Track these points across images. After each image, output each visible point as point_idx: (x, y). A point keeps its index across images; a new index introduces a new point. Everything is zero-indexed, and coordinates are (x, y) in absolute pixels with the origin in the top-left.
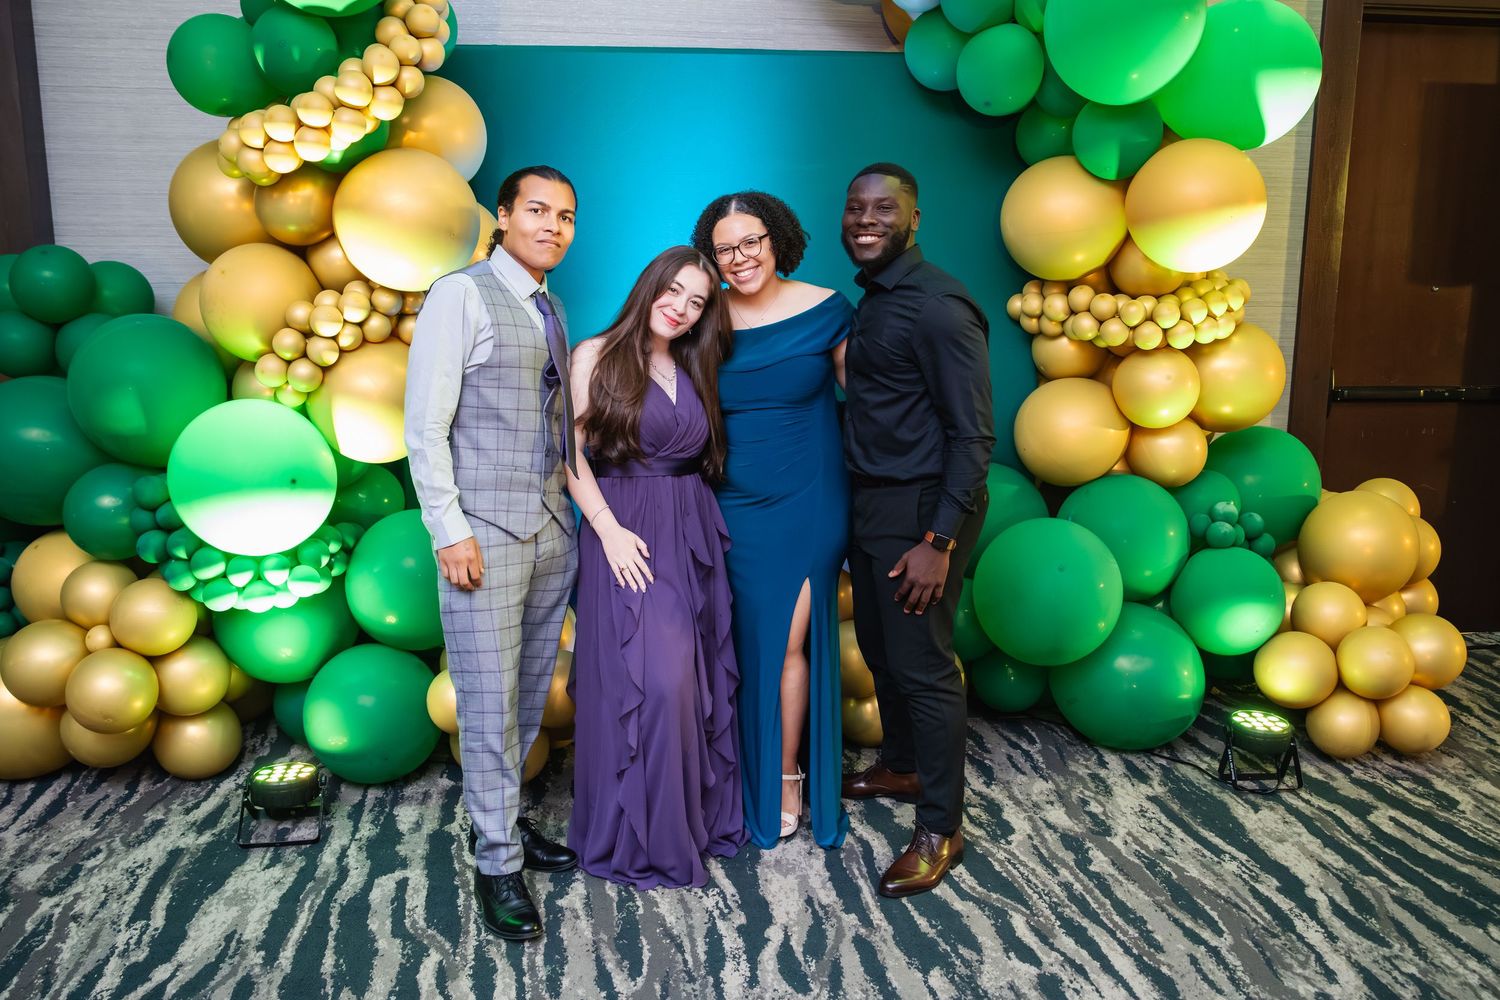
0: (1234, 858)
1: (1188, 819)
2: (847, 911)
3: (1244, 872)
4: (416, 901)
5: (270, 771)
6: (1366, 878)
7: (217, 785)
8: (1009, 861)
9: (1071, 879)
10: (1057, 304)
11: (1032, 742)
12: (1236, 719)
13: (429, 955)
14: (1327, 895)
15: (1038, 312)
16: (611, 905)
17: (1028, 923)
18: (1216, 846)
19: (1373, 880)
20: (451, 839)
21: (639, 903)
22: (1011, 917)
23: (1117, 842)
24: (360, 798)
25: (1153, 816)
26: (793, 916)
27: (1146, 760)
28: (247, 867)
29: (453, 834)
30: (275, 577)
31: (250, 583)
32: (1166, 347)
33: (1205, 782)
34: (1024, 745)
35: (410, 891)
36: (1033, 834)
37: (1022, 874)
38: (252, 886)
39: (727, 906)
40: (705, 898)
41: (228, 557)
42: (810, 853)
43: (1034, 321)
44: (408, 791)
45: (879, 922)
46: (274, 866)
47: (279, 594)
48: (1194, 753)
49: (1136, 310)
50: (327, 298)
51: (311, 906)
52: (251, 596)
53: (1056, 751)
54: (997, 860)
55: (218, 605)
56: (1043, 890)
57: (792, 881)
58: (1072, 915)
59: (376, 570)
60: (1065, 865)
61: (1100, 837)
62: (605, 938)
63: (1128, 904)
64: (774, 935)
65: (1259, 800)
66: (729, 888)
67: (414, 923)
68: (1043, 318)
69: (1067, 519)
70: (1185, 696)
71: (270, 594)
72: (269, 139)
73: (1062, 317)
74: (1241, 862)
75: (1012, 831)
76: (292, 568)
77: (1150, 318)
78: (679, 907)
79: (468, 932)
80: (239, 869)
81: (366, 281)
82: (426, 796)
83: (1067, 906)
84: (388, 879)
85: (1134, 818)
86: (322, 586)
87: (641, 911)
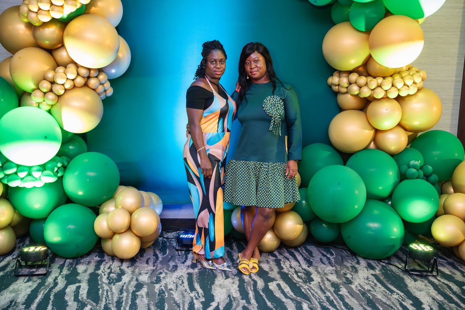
0: (398, 294)
1: (385, 281)
2: (242, 299)
3: (400, 298)
4: (84, 293)
5: (29, 249)
6: (450, 304)
7: (5, 258)
8: (308, 289)
9: (330, 295)
10: (344, 81)
11: (332, 255)
12: (411, 246)
13: (87, 306)
14: (430, 307)
15: (338, 83)
16: (156, 294)
17: (308, 306)
18: (393, 290)
19: (453, 305)
20: (98, 275)
21: (166, 294)
22: (303, 304)
23: (353, 286)
24: (63, 263)
25: (371, 280)
26: (222, 299)
27: (377, 263)
28: (18, 282)
29: (99, 273)
30: (36, 174)
31: (26, 176)
32: (386, 98)
33: (399, 271)
34: (328, 256)
35: (81, 289)
36: (320, 282)
37: (312, 293)
38: (20, 288)
39: (198, 296)
40: (191, 294)
41: (18, 166)
42: (233, 283)
43: (337, 87)
44: (82, 261)
45: (253, 303)
46: (29, 282)
47: (37, 181)
48: (399, 262)
49: (374, 83)
50: (61, 70)
51: (43, 294)
52: (26, 181)
53: (341, 258)
54: (304, 289)
55: (12, 184)
56: (318, 298)
57: (224, 290)
58: (326, 305)
59: (76, 174)
60: (329, 291)
61: (346, 284)
62: (153, 303)
63: (349, 304)
64: (214, 304)
65: (418, 278)
66: (200, 291)
67: (82, 298)
68: (339, 86)
69: (348, 166)
70: (394, 237)
71: (34, 181)
72: (40, 9)
73: (346, 85)
74: (401, 296)
75: (313, 280)
76: (42, 172)
77: (380, 86)
78: (181, 296)
79: (102, 301)
80: (15, 283)
81: (76, 64)
82: (89, 262)
83: (325, 303)
84: (73, 286)
85: (363, 280)
86: (53, 179)
87: (167, 296)
